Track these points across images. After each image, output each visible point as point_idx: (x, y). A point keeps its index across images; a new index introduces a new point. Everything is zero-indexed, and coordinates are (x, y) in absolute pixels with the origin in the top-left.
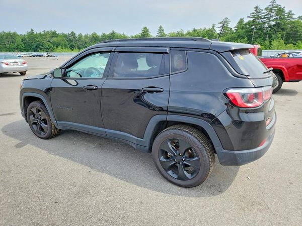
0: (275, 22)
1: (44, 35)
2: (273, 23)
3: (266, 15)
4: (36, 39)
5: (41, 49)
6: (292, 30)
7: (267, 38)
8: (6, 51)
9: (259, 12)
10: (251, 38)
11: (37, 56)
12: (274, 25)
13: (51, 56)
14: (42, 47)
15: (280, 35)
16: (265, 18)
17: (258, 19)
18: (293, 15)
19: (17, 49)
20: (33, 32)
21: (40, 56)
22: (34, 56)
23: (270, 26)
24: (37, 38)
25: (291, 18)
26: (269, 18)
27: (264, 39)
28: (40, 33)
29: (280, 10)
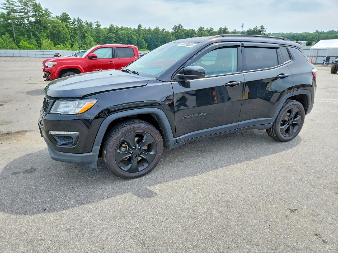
0: (34, 18)
2: (33, 20)
3: (22, 9)
6: (54, 30)
7: (32, 37)
9: (12, 4)
10: (13, 35)
12: (35, 22)
15: (45, 34)
16: (22, 12)
17: (13, 12)
18: (51, 13)
23: (30, 23)
25: (50, 16)
26: (26, 13)
27: (29, 38)
29: (36, 6)
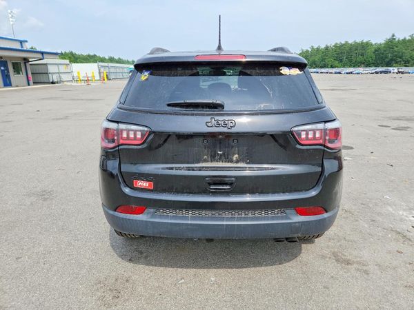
1: (409, 41)
4: (396, 49)
5: (397, 63)
8: (350, 66)
11: (381, 72)
13: (402, 73)
14: (399, 60)
19: (364, 63)
20: (394, 39)
21: (386, 72)
22: (377, 73)
24: (397, 47)
28: (405, 39)
